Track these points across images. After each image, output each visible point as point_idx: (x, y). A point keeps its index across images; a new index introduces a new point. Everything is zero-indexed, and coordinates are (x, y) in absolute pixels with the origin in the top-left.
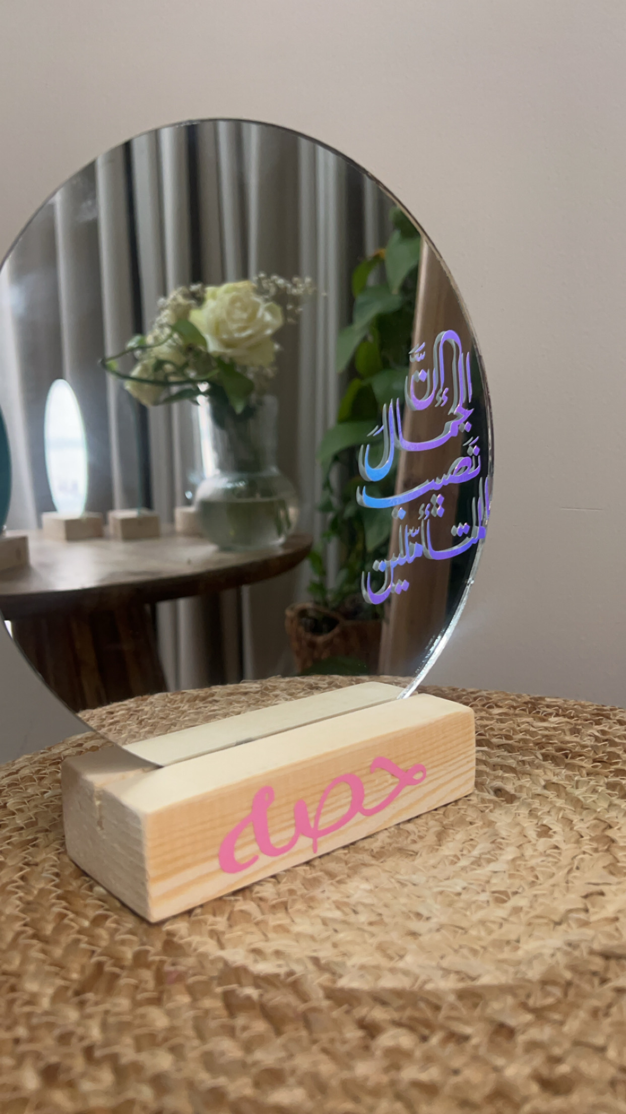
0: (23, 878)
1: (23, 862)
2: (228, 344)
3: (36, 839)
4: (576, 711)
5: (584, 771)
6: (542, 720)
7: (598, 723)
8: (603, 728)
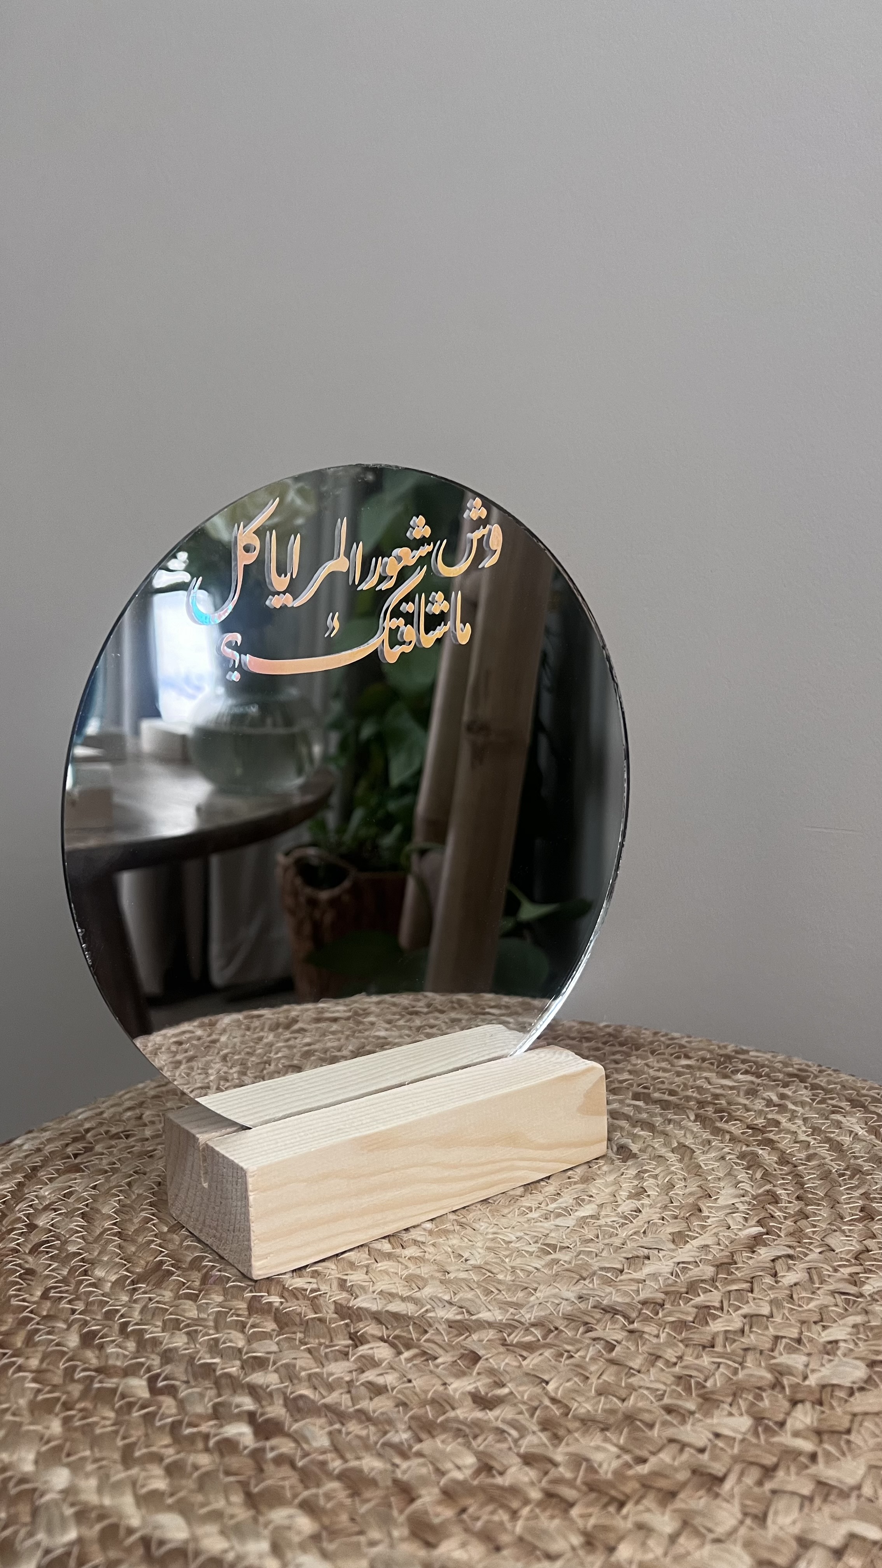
0: (129, 1184)
1: (134, 1170)
3: (155, 1150)
4: (774, 1069)
5: (728, 1137)
6: (725, 1076)
7: (786, 1085)
8: (788, 1092)
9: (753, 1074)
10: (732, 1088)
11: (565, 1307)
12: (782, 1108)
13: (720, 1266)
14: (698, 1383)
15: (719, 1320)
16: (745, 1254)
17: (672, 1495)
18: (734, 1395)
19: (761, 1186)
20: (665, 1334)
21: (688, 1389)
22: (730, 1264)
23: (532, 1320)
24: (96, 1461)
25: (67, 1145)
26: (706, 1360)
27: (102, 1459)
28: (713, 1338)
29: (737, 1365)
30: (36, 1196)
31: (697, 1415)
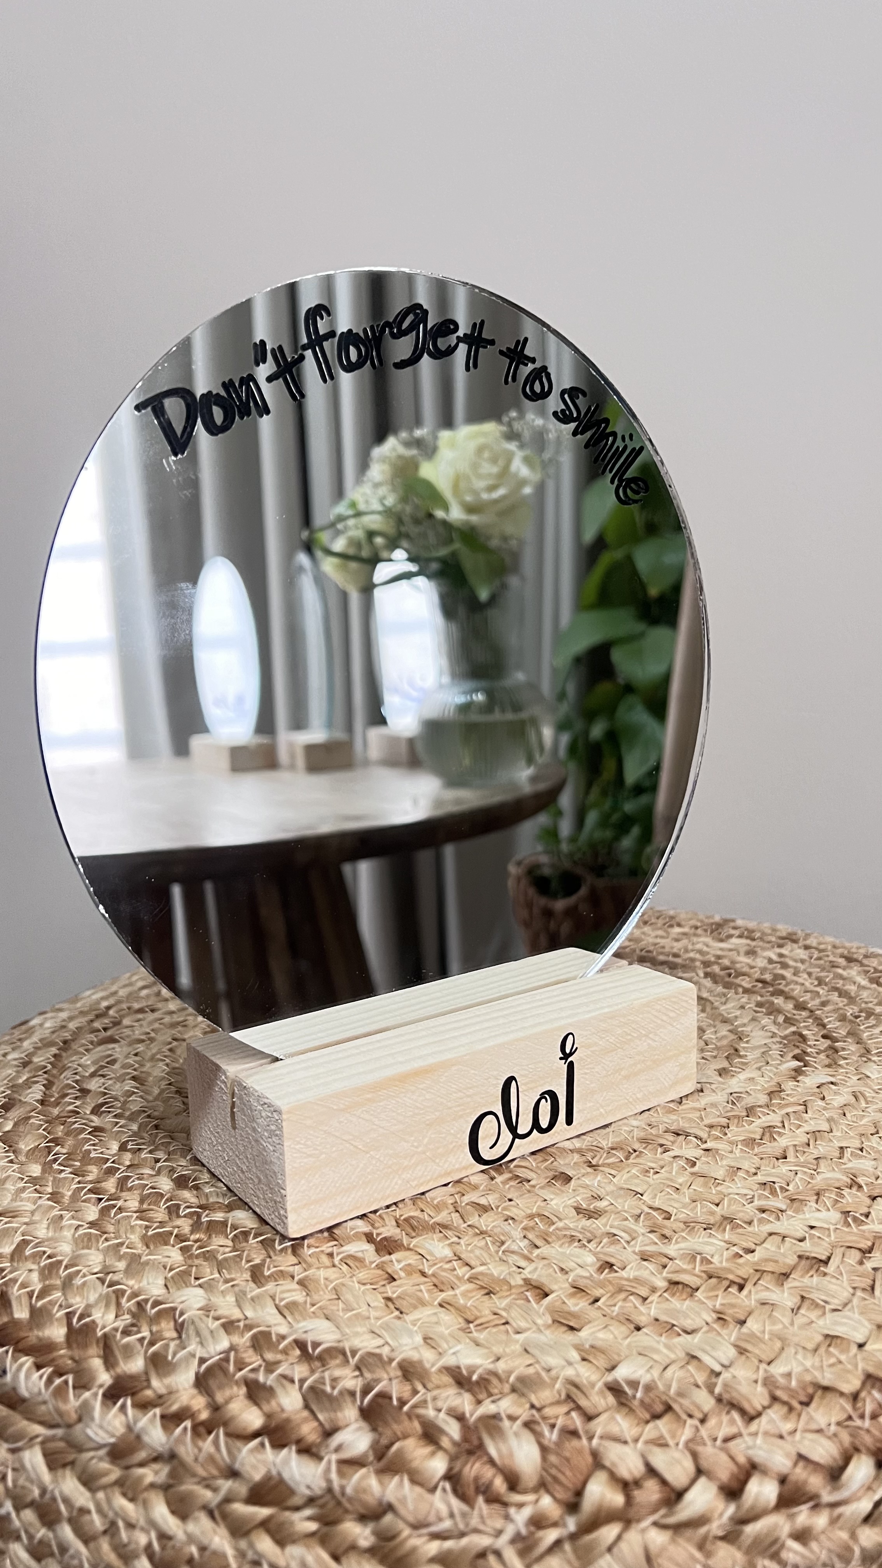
2: (470, 509)
3: (185, 1021)
4: (763, 934)
5: (740, 990)
6: (722, 941)
7: (780, 946)
8: (783, 951)
9: (747, 938)
10: (731, 950)
11: (637, 1133)
12: (785, 966)
13: (771, 1094)
14: (781, 1188)
15: (784, 1137)
16: (791, 1083)
17: (786, 1275)
18: (818, 1194)
19: (786, 1029)
20: (739, 1150)
21: (773, 1192)
22: (780, 1092)
23: (610, 1145)
24: (227, 1281)
25: (92, 1021)
26: (784, 1168)
27: (233, 1280)
28: (785, 1151)
29: (813, 1172)
30: (79, 1065)
31: (788, 1212)
